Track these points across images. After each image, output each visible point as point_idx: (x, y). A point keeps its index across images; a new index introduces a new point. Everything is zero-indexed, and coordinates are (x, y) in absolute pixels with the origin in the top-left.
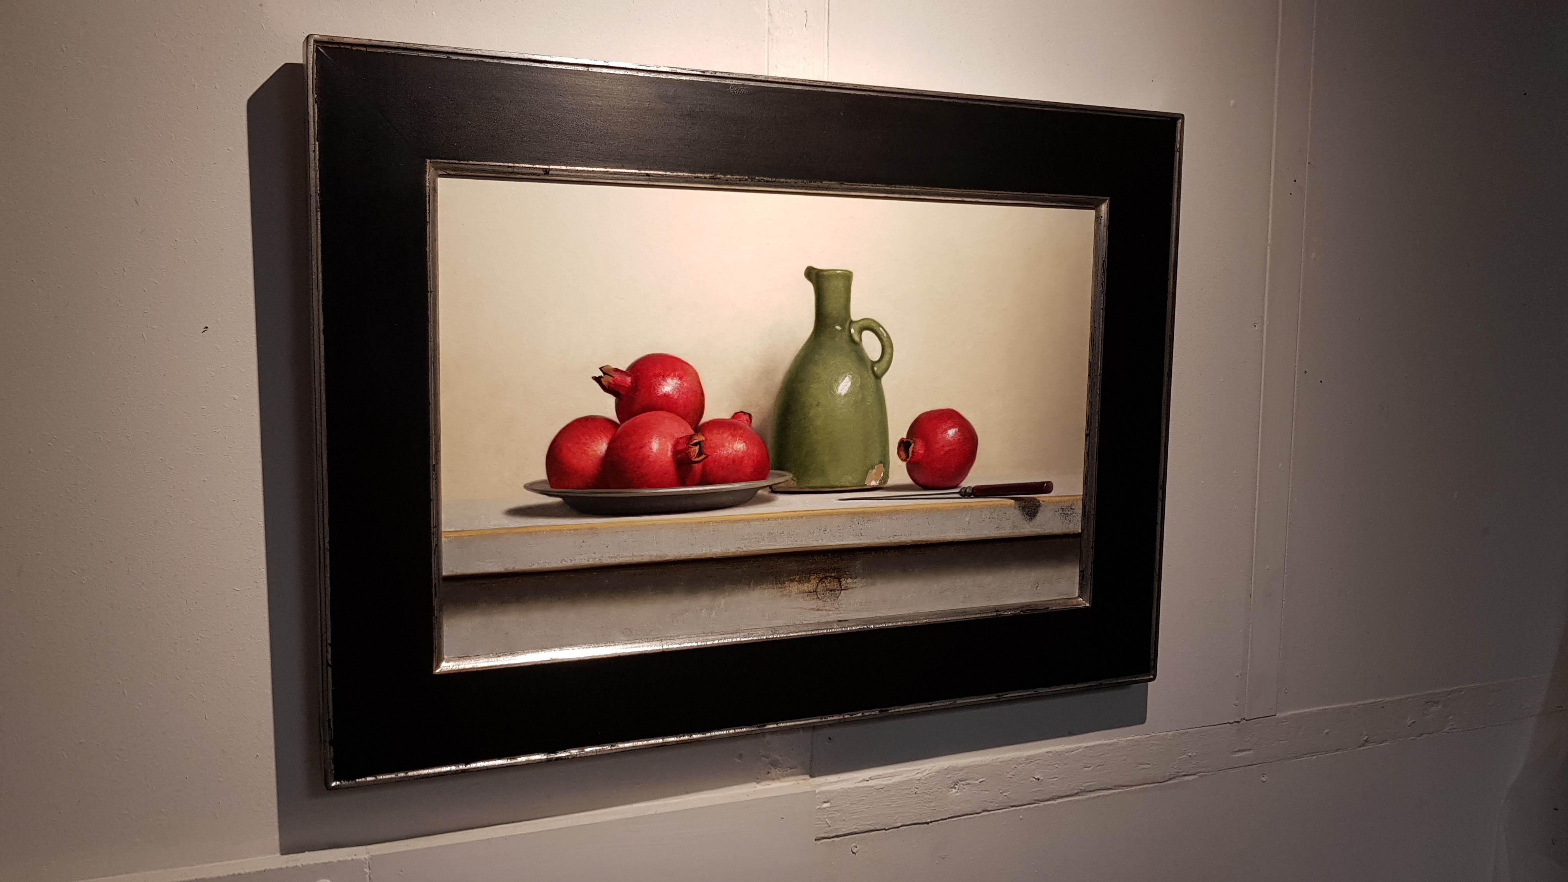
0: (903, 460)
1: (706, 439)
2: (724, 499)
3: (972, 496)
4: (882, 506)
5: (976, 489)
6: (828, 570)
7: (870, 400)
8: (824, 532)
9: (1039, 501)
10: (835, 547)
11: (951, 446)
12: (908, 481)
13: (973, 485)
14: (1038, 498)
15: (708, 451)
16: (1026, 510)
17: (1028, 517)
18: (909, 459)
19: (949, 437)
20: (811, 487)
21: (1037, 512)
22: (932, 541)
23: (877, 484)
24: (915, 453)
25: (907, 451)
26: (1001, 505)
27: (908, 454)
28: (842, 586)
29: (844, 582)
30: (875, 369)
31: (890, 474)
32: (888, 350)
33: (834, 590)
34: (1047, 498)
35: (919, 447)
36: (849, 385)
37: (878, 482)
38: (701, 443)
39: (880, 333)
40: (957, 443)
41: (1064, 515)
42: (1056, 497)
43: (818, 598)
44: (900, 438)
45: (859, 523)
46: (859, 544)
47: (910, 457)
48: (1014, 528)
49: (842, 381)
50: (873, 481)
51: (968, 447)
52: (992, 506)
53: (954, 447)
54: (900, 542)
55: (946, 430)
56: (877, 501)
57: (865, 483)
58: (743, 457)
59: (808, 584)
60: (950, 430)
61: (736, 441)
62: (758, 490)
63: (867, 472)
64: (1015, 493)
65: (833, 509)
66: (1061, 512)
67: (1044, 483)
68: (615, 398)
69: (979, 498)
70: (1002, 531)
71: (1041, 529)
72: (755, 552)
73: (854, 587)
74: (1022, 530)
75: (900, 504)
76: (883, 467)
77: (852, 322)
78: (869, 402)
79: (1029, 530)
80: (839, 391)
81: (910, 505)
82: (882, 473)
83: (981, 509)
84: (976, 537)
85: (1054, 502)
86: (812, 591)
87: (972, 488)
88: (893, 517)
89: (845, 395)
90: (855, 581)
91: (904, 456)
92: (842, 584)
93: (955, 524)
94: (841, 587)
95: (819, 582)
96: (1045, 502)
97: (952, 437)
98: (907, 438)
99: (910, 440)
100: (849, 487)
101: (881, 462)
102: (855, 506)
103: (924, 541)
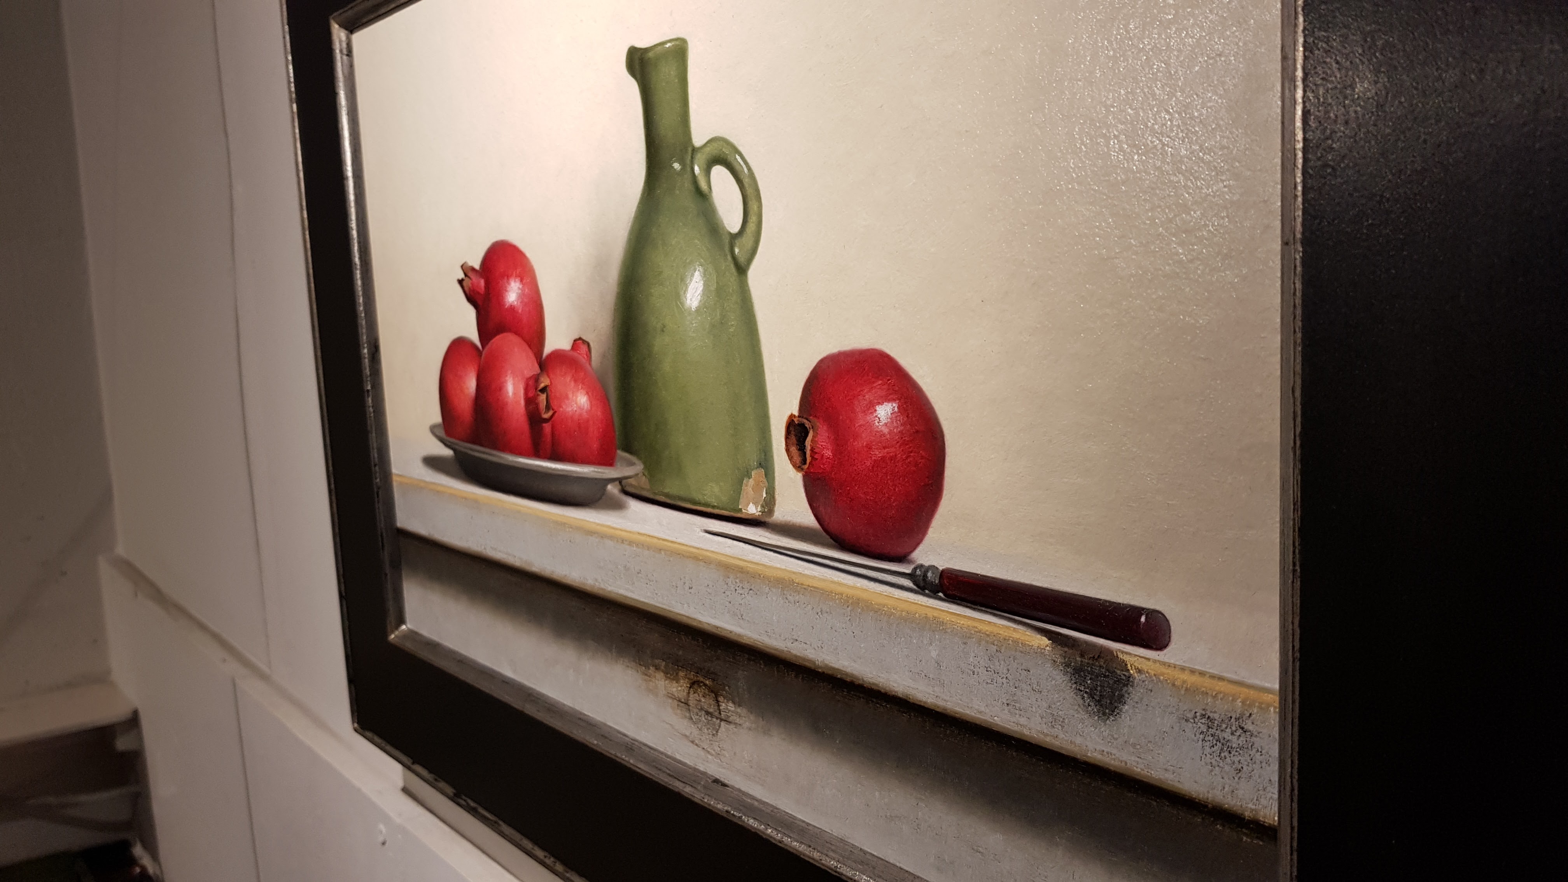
0: (795, 466)
1: (551, 383)
2: (576, 490)
3: (941, 594)
4: (768, 564)
5: (948, 578)
6: (701, 670)
7: (734, 321)
8: (690, 590)
9: (1124, 666)
10: (706, 627)
11: (884, 448)
12: (806, 517)
13: (942, 565)
14: (1121, 656)
15: (554, 404)
16: (1087, 682)
17: (1092, 704)
18: (806, 467)
19: (881, 424)
20: (667, 495)
21: (1121, 699)
22: (863, 681)
23: (757, 514)
24: (816, 453)
25: (802, 449)
26: (1016, 641)
27: (805, 454)
28: (722, 713)
29: (724, 704)
30: (737, 250)
31: (777, 496)
32: (753, 206)
33: (712, 715)
34: (1150, 663)
35: (823, 442)
36: (701, 289)
37: (759, 509)
38: (547, 388)
39: (737, 168)
40: (898, 442)
41: (1215, 742)
42: (1183, 669)
43: (692, 718)
44: (789, 413)
45: (737, 592)
46: (739, 635)
47: (808, 461)
48: (1053, 723)
49: (691, 280)
50: (751, 504)
51: (922, 457)
52: (988, 635)
53: (891, 452)
54: (804, 659)
55: (871, 407)
56: (760, 550)
57: (740, 507)
58: (588, 421)
59: (677, 684)
60: (880, 406)
61: (578, 390)
62: (608, 484)
63: (740, 483)
64: (1053, 617)
65: (698, 548)
66: (1204, 728)
67: (1139, 611)
68: (476, 312)
69: (958, 604)
70: (1023, 721)
71: (1137, 759)
72: (613, 596)
73: (739, 723)
74: (1079, 740)
75: (801, 570)
76: (764, 476)
77: (694, 150)
78: (732, 325)
79: (1098, 748)
80: (688, 302)
81: (814, 577)
82: (765, 490)
83: (966, 636)
84: (958, 709)
85: (1184, 689)
86: (683, 700)
87: (940, 571)
88: (788, 597)
89: (698, 310)
90: (739, 710)
91: (798, 459)
92: (721, 708)
93: (907, 656)
94: (720, 713)
95: (690, 688)
96: (1147, 675)
97: (886, 424)
98: (799, 417)
99: (805, 421)
100: (718, 508)
101: (760, 465)
102: (728, 551)
103: (847, 674)
